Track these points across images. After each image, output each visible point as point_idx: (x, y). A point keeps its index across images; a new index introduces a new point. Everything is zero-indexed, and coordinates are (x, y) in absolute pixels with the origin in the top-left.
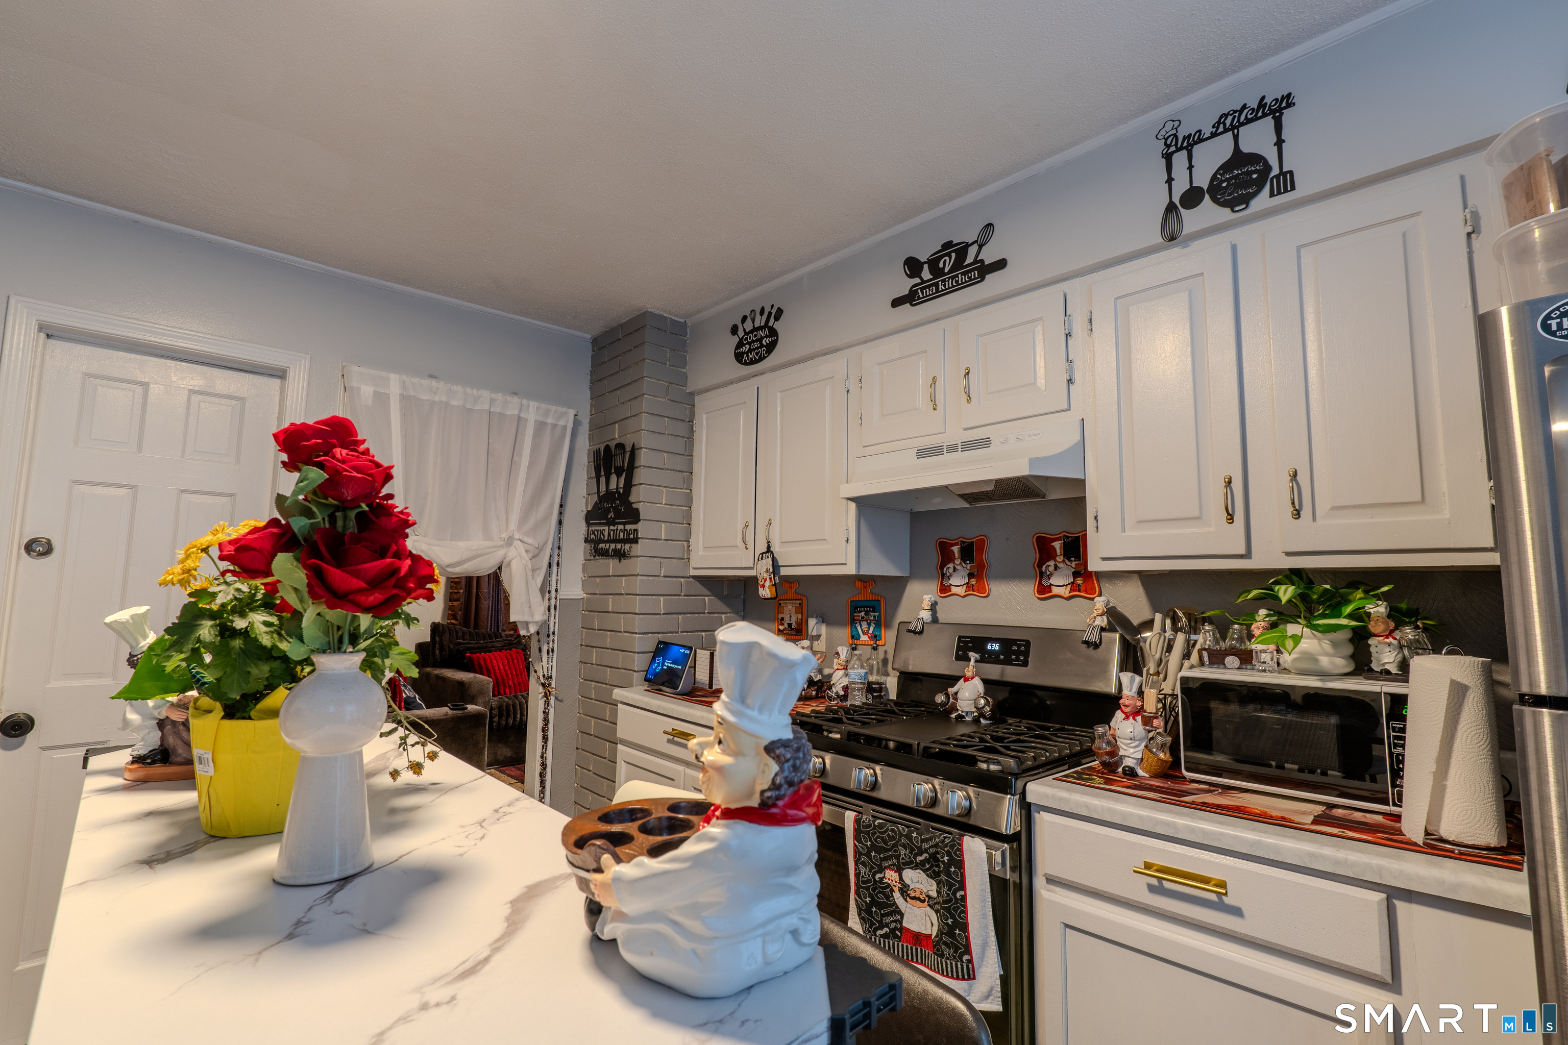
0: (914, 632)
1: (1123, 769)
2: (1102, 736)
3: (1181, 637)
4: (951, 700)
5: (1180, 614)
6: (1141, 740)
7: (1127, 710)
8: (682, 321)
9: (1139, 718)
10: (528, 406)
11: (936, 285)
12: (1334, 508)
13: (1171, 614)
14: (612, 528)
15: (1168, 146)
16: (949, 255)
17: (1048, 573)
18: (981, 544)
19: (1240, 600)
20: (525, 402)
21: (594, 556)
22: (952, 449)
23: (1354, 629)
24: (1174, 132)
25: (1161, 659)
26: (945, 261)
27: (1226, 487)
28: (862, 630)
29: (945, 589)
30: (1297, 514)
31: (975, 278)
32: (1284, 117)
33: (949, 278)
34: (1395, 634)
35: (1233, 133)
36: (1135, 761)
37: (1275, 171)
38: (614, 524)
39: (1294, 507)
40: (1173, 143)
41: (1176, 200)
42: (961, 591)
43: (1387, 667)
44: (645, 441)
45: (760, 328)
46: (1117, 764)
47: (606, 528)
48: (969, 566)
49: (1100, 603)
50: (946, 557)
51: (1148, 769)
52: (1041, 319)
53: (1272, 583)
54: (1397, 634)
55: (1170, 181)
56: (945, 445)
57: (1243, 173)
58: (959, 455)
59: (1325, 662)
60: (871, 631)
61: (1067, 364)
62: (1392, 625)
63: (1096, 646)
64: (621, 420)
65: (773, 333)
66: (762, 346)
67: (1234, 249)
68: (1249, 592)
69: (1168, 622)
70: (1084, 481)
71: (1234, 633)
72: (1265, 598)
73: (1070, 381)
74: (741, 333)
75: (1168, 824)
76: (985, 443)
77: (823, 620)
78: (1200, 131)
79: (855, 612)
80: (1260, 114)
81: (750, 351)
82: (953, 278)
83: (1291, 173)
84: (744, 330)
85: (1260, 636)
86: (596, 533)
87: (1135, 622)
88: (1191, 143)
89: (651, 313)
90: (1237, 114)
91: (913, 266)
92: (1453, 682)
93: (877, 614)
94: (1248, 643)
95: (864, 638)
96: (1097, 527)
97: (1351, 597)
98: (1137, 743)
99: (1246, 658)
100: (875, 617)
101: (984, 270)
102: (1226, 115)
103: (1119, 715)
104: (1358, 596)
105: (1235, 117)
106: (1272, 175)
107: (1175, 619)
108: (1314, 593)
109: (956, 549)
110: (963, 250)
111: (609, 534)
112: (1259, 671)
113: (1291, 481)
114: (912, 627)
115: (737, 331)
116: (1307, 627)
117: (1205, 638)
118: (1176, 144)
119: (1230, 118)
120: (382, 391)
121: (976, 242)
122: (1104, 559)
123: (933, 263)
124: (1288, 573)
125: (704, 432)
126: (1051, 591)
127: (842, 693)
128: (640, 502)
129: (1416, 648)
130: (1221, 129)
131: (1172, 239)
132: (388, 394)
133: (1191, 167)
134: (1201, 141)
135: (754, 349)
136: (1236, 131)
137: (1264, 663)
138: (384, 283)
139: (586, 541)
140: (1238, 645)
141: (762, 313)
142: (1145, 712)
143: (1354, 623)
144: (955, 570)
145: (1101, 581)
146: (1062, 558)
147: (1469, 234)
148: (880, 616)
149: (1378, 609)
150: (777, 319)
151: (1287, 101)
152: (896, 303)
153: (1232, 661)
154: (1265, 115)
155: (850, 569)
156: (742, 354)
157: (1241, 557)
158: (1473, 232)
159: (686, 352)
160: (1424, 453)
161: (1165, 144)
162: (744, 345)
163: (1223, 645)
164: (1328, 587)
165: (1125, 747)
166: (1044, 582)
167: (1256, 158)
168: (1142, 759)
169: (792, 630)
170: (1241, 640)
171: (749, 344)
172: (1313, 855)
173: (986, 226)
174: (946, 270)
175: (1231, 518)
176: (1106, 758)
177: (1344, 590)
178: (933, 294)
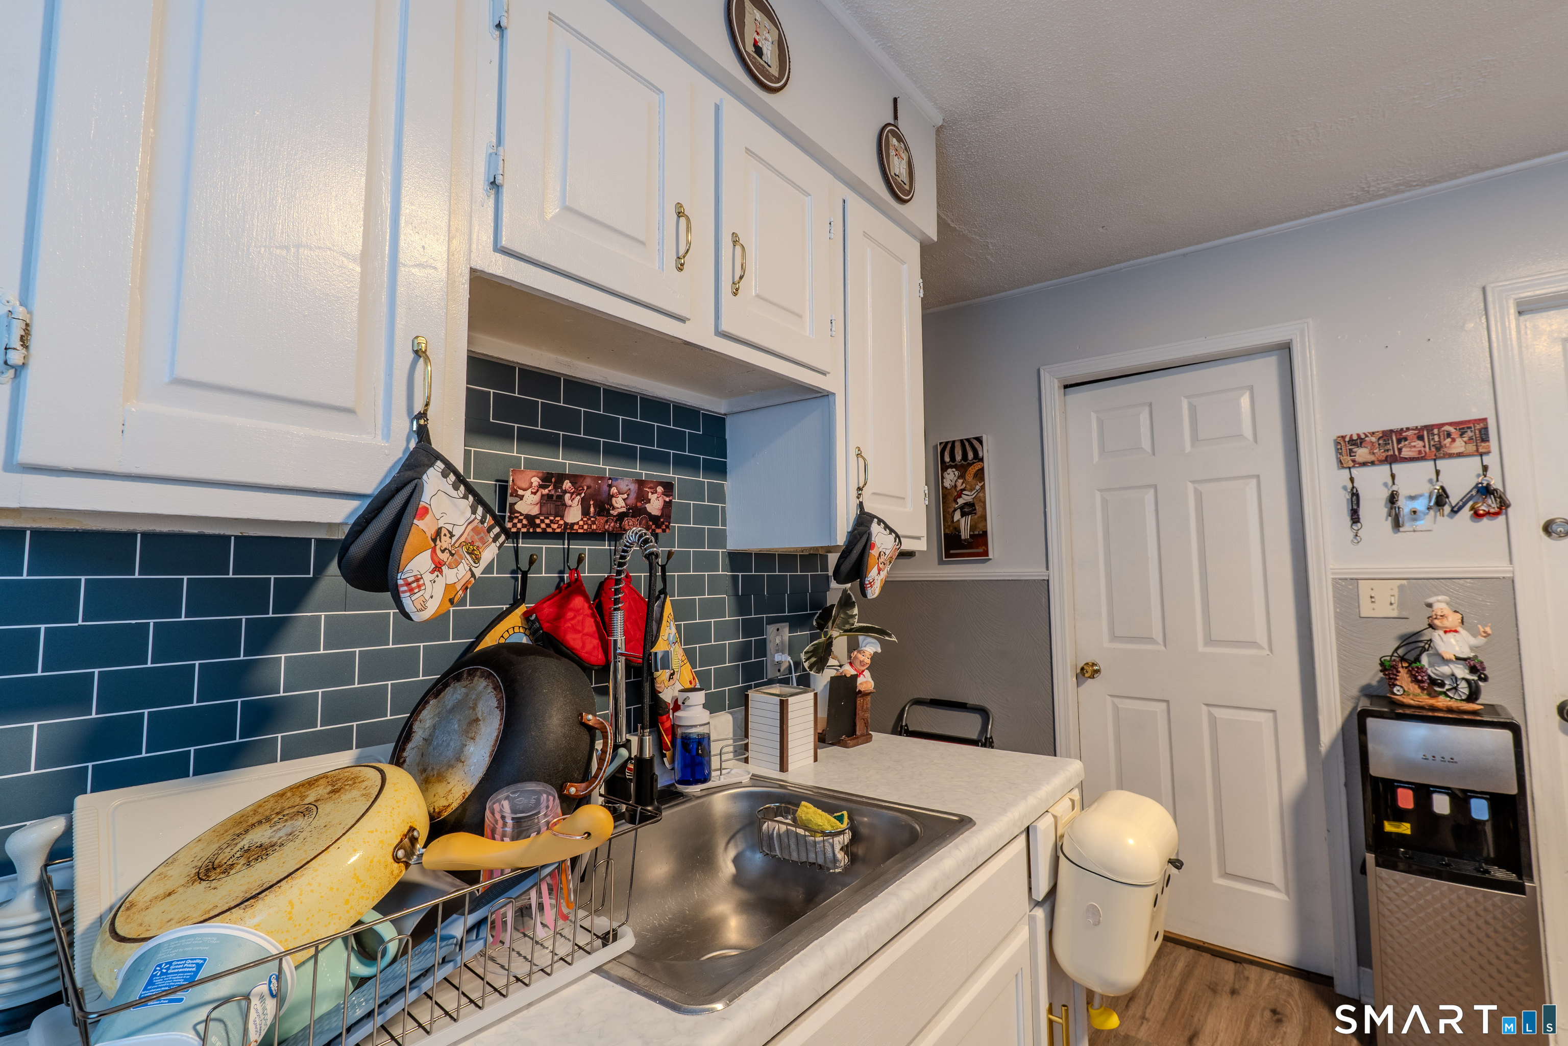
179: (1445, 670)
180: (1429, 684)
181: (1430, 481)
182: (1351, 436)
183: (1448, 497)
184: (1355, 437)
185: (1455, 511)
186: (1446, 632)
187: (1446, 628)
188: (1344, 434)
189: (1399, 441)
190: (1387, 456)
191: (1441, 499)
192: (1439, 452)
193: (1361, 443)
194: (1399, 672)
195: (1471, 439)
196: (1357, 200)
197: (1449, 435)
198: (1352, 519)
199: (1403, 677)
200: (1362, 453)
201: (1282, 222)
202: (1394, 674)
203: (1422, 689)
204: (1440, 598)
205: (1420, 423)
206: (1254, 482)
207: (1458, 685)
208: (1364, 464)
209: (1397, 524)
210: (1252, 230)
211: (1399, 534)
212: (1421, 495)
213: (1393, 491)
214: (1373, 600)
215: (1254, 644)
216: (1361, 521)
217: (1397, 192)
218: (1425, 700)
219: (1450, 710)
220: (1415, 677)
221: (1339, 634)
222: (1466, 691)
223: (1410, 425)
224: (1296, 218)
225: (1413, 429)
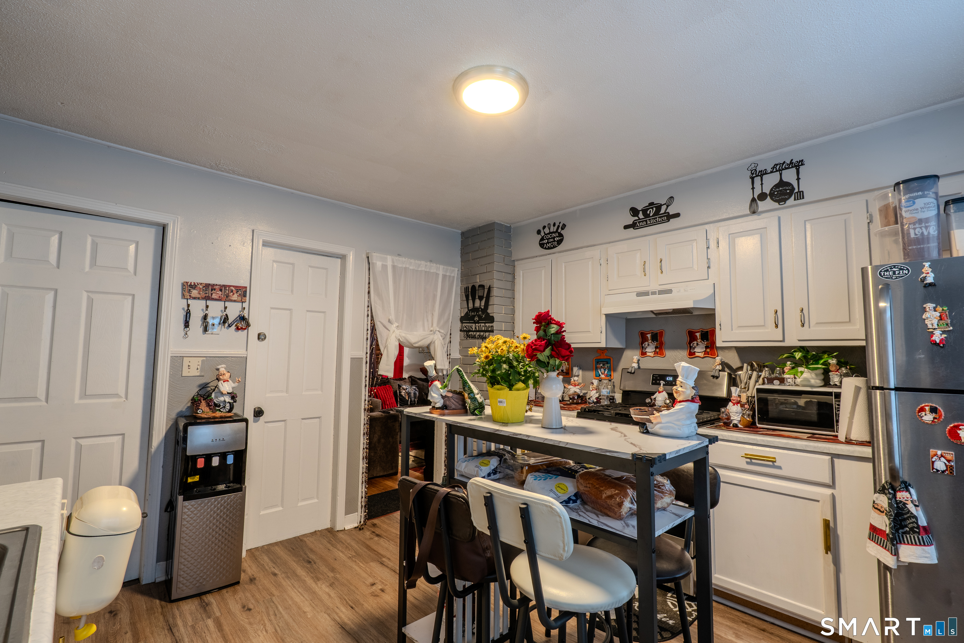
0: (631, 373)
1: (733, 424)
2: (723, 412)
3: (755, 373)
4: (653, 401)
5: (754, 363)
6: (740, 413)
7: (734, 402)
8: (509, 225)
9: (739, 405)
10: (440, 267)
11: (646, 221)
12: (817, 323)
13: (750, 364)
14: (477, 325)
15: (753, 174)
16: (652, 208)
17: (694, 347)
18: (661, 333)
19: (780, 358)
20: (438, 265)
21: (467, 338)
22: (654, 293)
23: (824, 369)
24: (755, 168)
25: (746, 382)
26: (650, 211)
27: (775, 314)
28: (601, 372)
29: (644, 354)
30: (803, 325)
31: (665, 220)
32: (800, 169)
33: (652, 219)
34: (839, 371)
35: (780, 172)
36: (737, 421)
37: (796, 190)
38: (479, 323)
39: (802, 322)
40: (755, 173)
41: (756, 197)
42: (652, 354)
43: (836, 383)
44: (496, 284)
45: (553, 232)
46: (730, 423)
47: (474, 325)
48: (655, 343)
49: (718, 359)
50: (644, 339)
51: (743, 424)
52: (696, 240)
53: (793, 352)
54: (840, 371)
55: (753, 188)
56: (650, 291)
57: (783, 189)
58: (657, 296)
59: (813, 382)
60: (606, 373)
61: (708, 260)
62: (838, 367)
63: (717, 377)
64: (480, 274)
65: (561, 235)
66: (554, 241)
67: (779, 218)
68: (784, 355)
69: (749, 368)
70: (715, 309)
71: (777, 371)
72: (790, 357)
73: (709, 267)
74: (543, 234)
75: (754, 439)
76: (669, 291)
77: (580, 368)
78: (766, 170)
79: (598, 364)
80: (791, 166)
81: (548, 243)
82: (654, 219)
83: (803, 192)
84: (544, 233)
85: (787, 372)
86: (467, 327)
87: (734, 368)
88: (762, 174)
89: (497, 223)
90: (781, 165)
91: (634, 211)
92: (856, 386)
93: (609, 365)
94: (783, 375)
95: (603, 376)
96: (721, 329)
97: (823, 357)
98: (738, 414)
99: (782, 381)
100: (608, 366)
101: (669, 217)
102: (777, 165)
103: (730, 404)
104: (826, 357)
105: (780, 166)
106: (795, 192)
107: (752, 366)
108: (809, 355)
109: (649, 336)
110: (659, 207)
111: (476, 328)
112: (787, 385)
113: (801, 312)
114: (629, 371)
115: (540, 233)
116: (806, 368)
117: (765, 373)
118: (756, 174)
119: (778, 166)
120: (385, 264)
121: (665, 204)
122: (723, 342)
123: (644, 211)
124: (799, 348)
125: (521, 279)
126: (695, 355)
127: (595, 401)
128: (494, 313)
129: (847, 375)
130: (775, 170)
131: (754, 212)
132: (387, 265)
133: (762, 184)
134: (766, 174)
135: (550, 242)
136: (781, 172)
137: (789, 382)
138: (381, 212)
139: (461, 331)
140: (779, 376)
141: (554, 225)
142: (742, 402)
143: (824, 367)
144: (648, 345)
145: (718, 350)
146: (700, 340)
147: (869, 223)
148: (610, 366)
149: (833, 361)
150: (562, 229)
151: (801, 163)
152: (626, 227)
153: (776, 382)
154: (792, 167)
155: (603, 345)
156: (544, 244)
157: (781, 341)
158: (870, 222)
159: (511, 240)
160: (850, 304)
161: (751, 173)
162: (545, 240)
163: (773, 376)
164: (814, 353)
165: (733, 416)
166: (691, 351)
167: (789, 184)
168: (740, 421)
169: (564, 373)
170: (780, 374)
171: (548, 239)
172: (806, 446)
173: (670, 197)
174: (651, 215)
175: (777, 326)
176: (726, 421)
177: (821, 354)
178: (645, 225)
179: (222, 399)
180: (213, 406)
181: (222, 311)
182: (191, 283)
183: (228, 319)
184: (193, 284)
185: (229, 326)
186: (224, 382)
187: (224, 379)
188: (188, 281)
189: (212, 290)
190: (206, 296)
191: (225, 320)
192: (227, 299)
193: (195, 287)
194: (201, 402)
195: (240, 295)
196: (211, 168)
197: (232, 291)
198: (185, 325)
199: (203, 405)
200: (195, 293)
201: (173, 158)
202: (199, 404)
203: (210, 409)
204: (223, 366)
205: (222, 284)
206: (130, 298)
207: (225, 405)
208: (195, 298)
209: (205, 330)
210: (156, 154)
211: (205, 335)
212: (217, 317)
213: (206, 314)
214: (189, 367)
215: (117, 395)
216: (189, 327)
217: (228, 172)
218: (211, 414)
219: (221, 417)
220: (209, 404)
221: (170, 386)
222: (229, 408)
223: (218, 283)
224: (181, 160)
225: (218, 286)
